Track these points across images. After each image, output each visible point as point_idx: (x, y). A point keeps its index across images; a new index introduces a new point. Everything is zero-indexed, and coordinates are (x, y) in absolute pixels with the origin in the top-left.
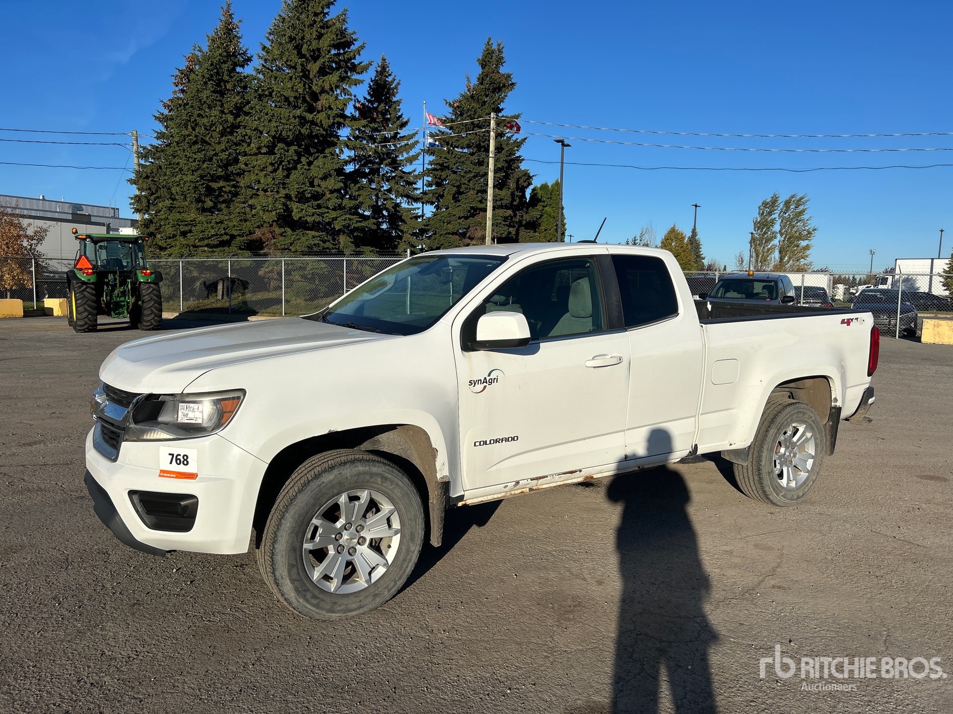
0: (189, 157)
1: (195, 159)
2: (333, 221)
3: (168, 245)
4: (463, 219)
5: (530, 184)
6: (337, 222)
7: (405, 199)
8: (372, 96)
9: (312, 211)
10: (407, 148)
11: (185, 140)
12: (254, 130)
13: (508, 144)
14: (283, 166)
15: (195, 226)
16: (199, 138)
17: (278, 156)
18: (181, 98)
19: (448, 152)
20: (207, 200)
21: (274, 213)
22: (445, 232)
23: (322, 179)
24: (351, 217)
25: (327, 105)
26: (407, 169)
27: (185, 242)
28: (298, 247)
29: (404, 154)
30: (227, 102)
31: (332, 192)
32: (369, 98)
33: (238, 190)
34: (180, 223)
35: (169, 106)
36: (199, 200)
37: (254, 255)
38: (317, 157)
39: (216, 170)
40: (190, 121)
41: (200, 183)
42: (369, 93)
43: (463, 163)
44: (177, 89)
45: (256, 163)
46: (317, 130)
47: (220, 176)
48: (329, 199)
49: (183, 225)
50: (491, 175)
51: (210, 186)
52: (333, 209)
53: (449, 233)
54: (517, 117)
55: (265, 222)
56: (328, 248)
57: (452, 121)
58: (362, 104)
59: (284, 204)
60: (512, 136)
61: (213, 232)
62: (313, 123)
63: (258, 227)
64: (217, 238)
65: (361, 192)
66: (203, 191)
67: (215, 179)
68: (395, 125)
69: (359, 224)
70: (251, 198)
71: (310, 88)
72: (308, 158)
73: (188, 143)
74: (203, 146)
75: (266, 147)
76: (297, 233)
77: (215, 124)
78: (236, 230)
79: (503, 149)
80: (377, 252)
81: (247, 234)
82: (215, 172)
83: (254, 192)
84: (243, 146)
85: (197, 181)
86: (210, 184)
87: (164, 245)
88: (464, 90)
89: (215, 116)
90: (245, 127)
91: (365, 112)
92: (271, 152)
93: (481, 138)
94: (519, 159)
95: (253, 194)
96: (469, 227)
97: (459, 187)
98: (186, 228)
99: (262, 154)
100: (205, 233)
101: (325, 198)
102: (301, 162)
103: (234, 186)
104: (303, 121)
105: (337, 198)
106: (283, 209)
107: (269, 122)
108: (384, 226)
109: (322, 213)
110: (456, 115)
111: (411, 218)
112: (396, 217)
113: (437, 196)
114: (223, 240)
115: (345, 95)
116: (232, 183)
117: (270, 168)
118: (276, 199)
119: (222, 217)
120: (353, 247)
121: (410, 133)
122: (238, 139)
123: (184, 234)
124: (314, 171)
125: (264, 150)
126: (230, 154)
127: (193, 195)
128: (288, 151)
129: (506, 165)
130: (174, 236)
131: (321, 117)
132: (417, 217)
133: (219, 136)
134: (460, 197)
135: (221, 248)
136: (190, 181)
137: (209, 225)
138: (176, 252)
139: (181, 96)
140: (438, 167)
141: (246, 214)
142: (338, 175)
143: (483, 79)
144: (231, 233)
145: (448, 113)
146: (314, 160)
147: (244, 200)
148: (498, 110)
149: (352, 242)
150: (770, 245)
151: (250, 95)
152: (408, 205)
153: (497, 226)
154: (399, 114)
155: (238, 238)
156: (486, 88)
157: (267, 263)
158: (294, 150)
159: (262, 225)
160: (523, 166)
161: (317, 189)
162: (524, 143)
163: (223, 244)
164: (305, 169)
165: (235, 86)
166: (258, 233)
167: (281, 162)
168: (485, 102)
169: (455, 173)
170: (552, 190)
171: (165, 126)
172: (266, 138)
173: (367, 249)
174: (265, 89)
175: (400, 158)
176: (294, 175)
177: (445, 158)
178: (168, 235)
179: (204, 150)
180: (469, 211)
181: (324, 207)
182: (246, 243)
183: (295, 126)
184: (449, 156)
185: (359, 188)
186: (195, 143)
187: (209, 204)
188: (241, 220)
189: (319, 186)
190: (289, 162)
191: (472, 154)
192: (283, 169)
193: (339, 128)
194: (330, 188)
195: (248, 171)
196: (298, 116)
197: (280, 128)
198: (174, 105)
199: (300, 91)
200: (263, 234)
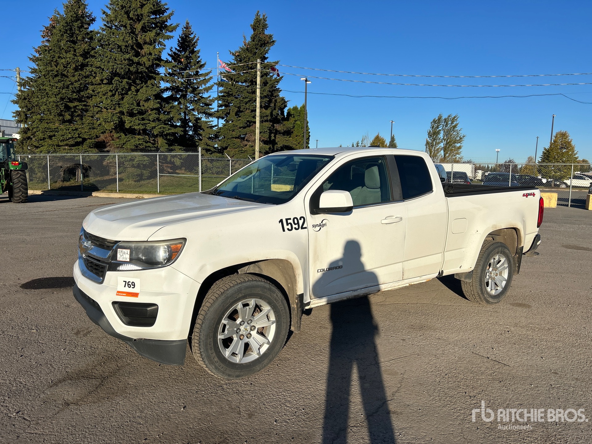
0: (52, 86)
1: (57, 87)
2: (152, 129)
3: (40, 145)
4: (242, 129)
5: (285, 106)
6: (155, 129)
7: (204, 115)
8: (180, 47)
9: (137, 122)
10: (205, 81)
11: (49, 74)
12: (98, 68)
13: (271, 80)
14: (119, 92)
15: (58, 132)
16: (60, 73)
17: (115, 85)
18: (47, 46)
19: (232, 85)
20: (67, 114)
21: (112, 123)
22: (231, 137)
23: (145, 101)
24: (165, 126)
25: (148, 52)
26: (205, 95)
27: (51, 143)
28: (129, 146)
29: (203, 85)
30: (78, 48)
31: (152, 110)
32: (178, 48)
33: (88, 108)
34: (47, 130)
35: (39, 51)
36: (60, 115)
37: (100, 152)
38: (142, 87)
39: (72, 95)
40: (52, 61)
41: (60, 103)
42: (179, 46)
43: (242, 92)
44: (45, 40)
45: (100, 90)
46: (141, 68)
47: (75, 98)
48: (150, 115)
49: (49, 132)
50: (258, 100)
51: (68, 105)
52: (153, 121)
53: (233, 138)
54: (277, 63)
55: (106, 129)
56: (149, 147)
57: (234, 64)
58: (174, 53)
59: (119, 117)
60: (273, 75)
61: (70, 136)
62: (138, 63)
63: (102, 133)
64: (73, 140)
65: (172, 110)
66: (62, 108)
67: (71, 100)
68: (196, 67)
69: (170, 131)
70: (97, 113)
71: (137, 40)
72: (136, 87)
73: (52, 76)
74: (62, 78)
75: (107, 79)
76: (128, 137)
77: (70, 63)
78: (87, 135)
79: (267, 83)
80: (184, 149)
81: (95, 138)
82: (71, 96)
83: (99, 109)
84: (90, 78)
85: (58, 102)
86: (68, 104)
87: (37, 145)
88: (242, 45)
89: (70, 58)
90: (92, 66)
91: (175, 57)
92: (110, 83)
93: (253, 76)
94: (278, 90)
95: (98, 111)
96: (246, 134)
97: (239, 107)
98: (52, 134)
99: (104, 84)
100: (64, 137)
101: (147, 114)
102: (131, 90)
103: (85, 105)
104: (131, 62)
105: (155, 114)
106: (119, 121)
107: (108, 62)
108: (191, 133)
109: (145, 124)
110: (237, 61)
111: (208, 128)
112: (197, 127)
113: (225, 113)
114: (78, 141)
115: (161, 46)
116: (83, 103)
117: (110, 94)
118: (114, 114)
119: (77, 126)
120: (167, 146)
121: (207, 72)
122: (87, 74)
123: (50, 137)
124: (141, 96)
125: (105, 81)
126: (81, 84)
127: (56, 111)
128: (122, 82)
129: (270, 94)
130: (44, 139)
131: (144, 59)
132: (212, 127)
133: (73, 71)
134: (240, 114)
135: (77, 147)
136: (53, 102)
137: (67, 131)
138: (45, 149)
139: (48, 44)
140: (226, 95)
141: (93, 124)
142: (156, 99)
143: (254, 38)
144: (83, 137)
145: (232, 59)
146: (140, 88)
147: (92, 115)
148: (264, 58)
149: (166, 143)
150: (439, 146)
151: (95, 44)
152: (206, 119)
153: (264, 133)
154: (199, 59)
155: (88, 141)
156: (256, 44)
157: (108, 157)
158: (126, 82)
159: (105, 132)
160: (281, 95)
161: (143, 108)
162: (282, 80)
163: (77, 144)
164: (134, 95)
165: (84, 38)
166: (102, 137)
167: (117, 90)
168: (255, 53)
169: (236, 98)
170: (301, 111)
171: (37, 65)
172: (106, 74)
173: (177, 147)
174: (106, 40)
175: (200, 88)
176: (127, 98)
177: (230, 89)
178: (39, 138)
179: (63, 81)
180: (246, 123)
181: (147, 120)
182: (94, 144)
183: (125, 65)
184: (232, 88)
185: (171, 107)
186: (56, 76)
187: (68, 117)
188: (90, 128)
189: (143, 106)
190: (122, 89)
191: (248, 86)
192: (118, 94)
193: (156, 67)
194: (151, 107)
195: (94, 95)
196: (127, 59)
197: (115, 67)
198: (43, 50)
199: (130, 42)
200: (106, 138)
